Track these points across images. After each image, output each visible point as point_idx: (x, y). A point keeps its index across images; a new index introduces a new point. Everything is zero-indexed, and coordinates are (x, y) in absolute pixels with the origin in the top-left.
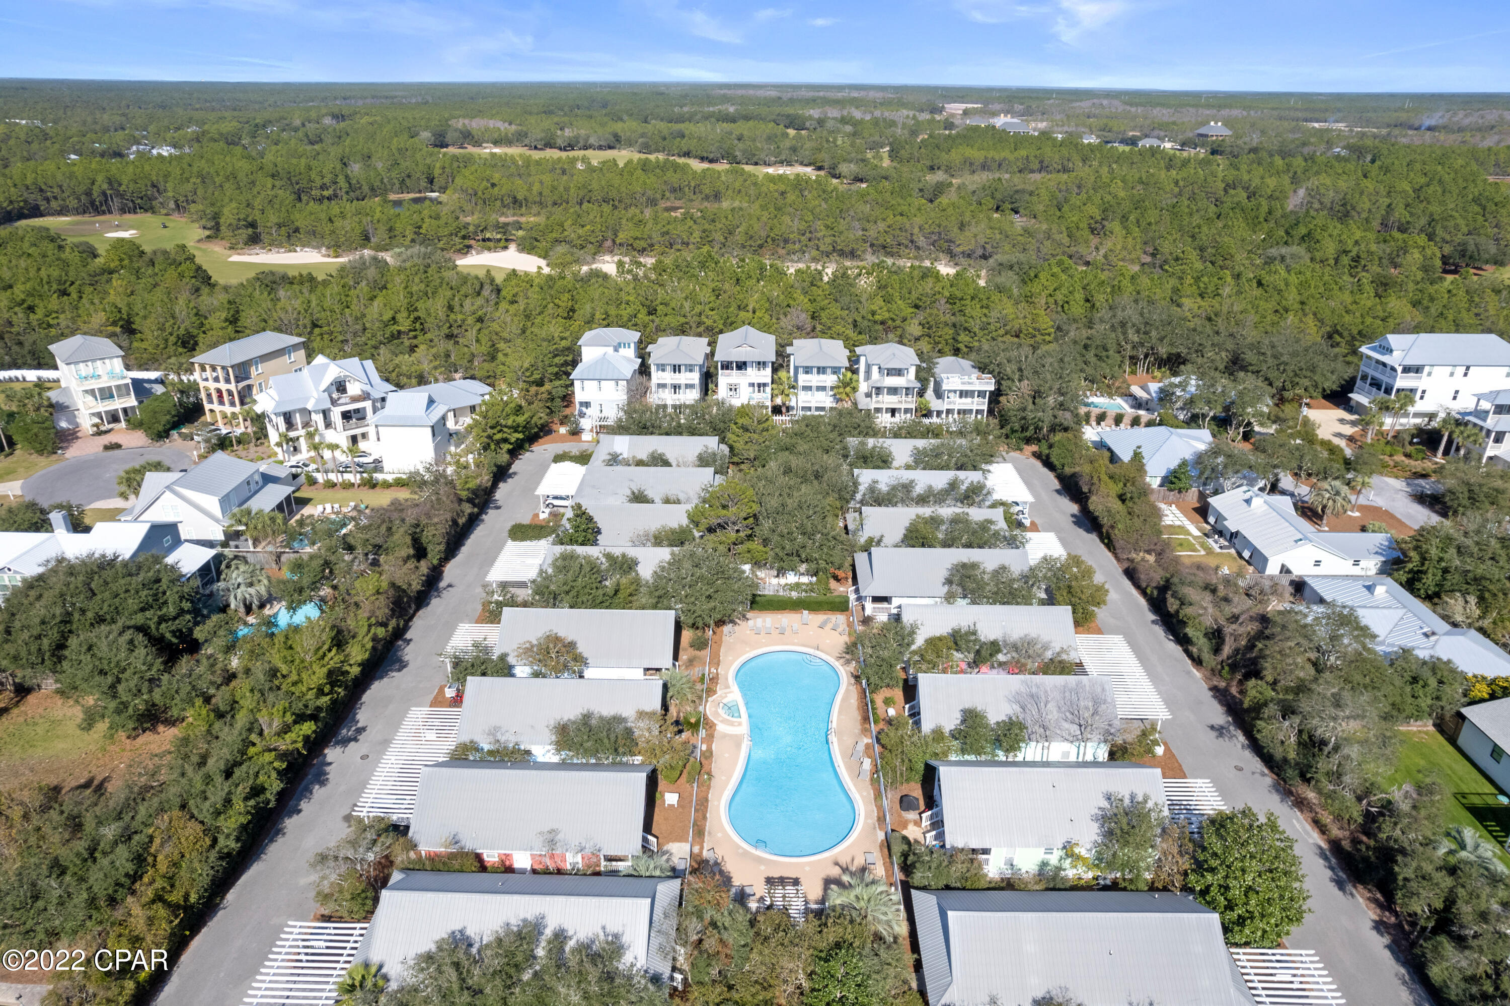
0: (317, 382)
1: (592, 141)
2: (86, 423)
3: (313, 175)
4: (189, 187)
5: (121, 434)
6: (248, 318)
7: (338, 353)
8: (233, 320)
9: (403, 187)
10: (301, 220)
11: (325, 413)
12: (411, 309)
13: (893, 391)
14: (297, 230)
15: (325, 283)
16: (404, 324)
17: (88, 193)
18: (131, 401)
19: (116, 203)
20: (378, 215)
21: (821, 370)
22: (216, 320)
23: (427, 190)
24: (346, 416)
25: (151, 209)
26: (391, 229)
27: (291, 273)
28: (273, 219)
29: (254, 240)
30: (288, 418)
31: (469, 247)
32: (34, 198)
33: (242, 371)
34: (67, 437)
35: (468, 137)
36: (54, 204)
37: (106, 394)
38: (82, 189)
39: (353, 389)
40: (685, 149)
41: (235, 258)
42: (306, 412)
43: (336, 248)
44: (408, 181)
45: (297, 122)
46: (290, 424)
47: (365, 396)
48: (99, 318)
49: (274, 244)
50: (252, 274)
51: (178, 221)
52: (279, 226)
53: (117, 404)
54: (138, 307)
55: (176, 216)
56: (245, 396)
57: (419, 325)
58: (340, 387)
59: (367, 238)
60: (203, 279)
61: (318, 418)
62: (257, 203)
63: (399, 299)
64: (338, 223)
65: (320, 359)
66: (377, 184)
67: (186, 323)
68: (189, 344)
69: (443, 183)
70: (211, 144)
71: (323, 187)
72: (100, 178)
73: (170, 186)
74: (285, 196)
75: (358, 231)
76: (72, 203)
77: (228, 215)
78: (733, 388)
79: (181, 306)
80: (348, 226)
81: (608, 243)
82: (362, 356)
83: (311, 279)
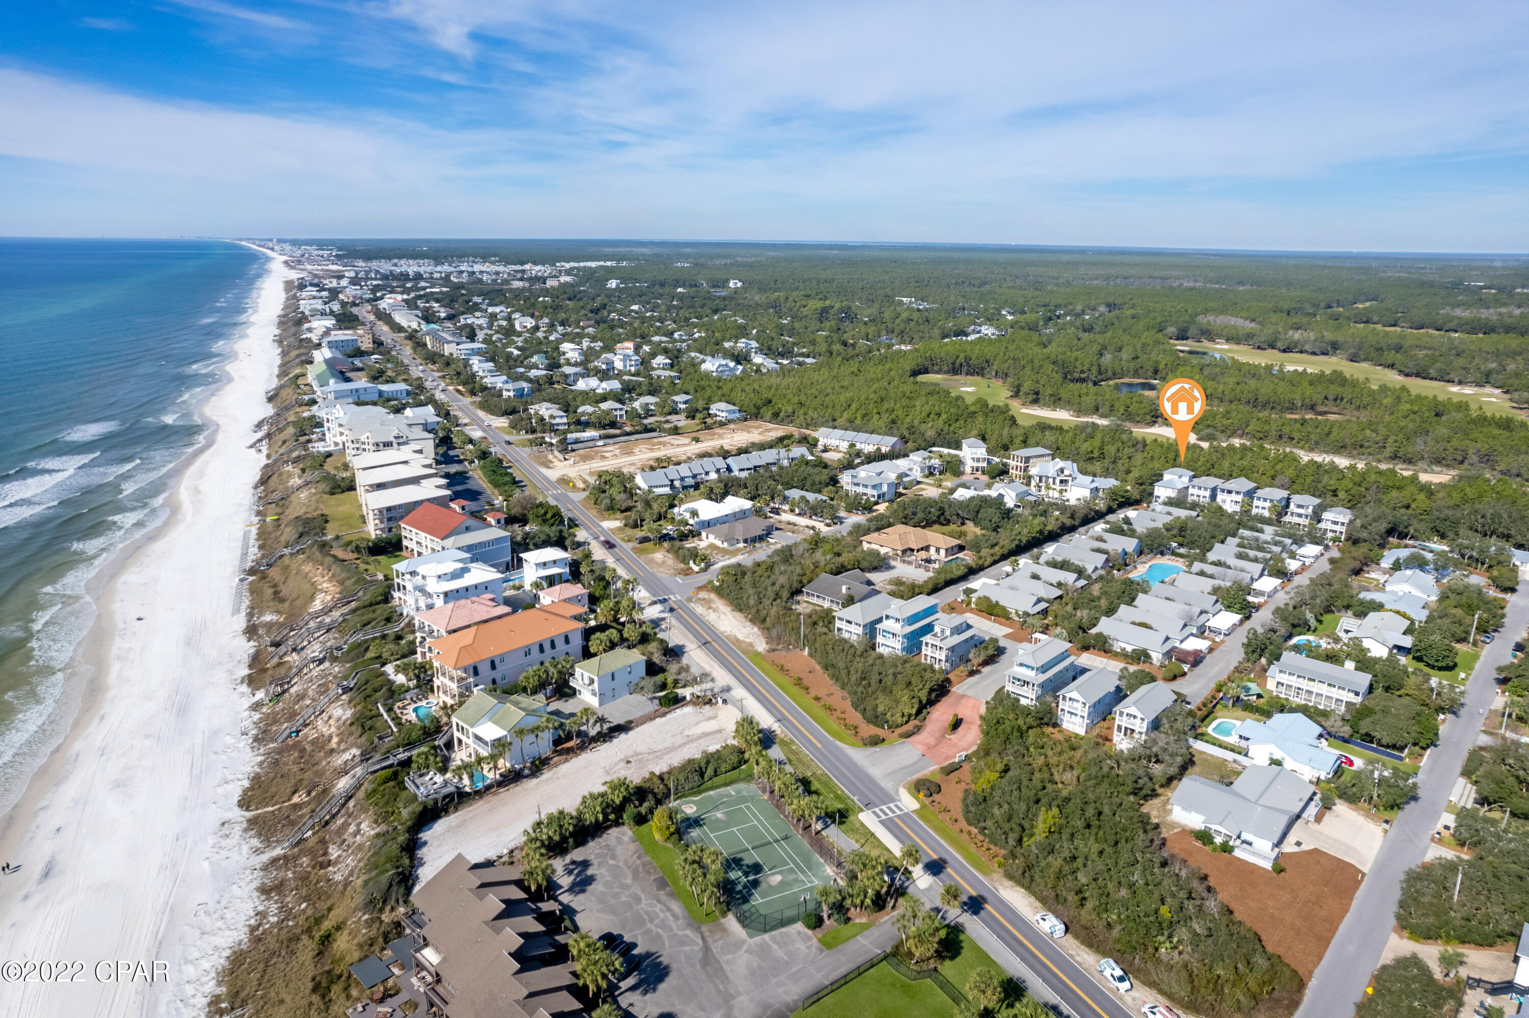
0: (1054, 467)
1: (1307, 347)
2: (968, 470)
3: (1078, 364)
4: (1006, 365)
5: (979, 474)
6: (1031, 441)
7: (1065, 458)
8: (1024, 442)
9: (1136, 374)
10: (1063, 394)
11: (1054, 479)
12: (1101, 448)
13: (1300, 515)
14: (1060, 399)
15: (1067, 431)
16: (1096, 454)
17: (953, 364)
18: (985, 464)
19: (964, 370)
20: (1107, 396)
21: (1265, 500)
22: (1018, 441)
23: (1151, 378)
24: (1061, 482)
25: (983, 375)
26: (1112, 406)
27: (1053, 424)
28: (1049, 391)
29: (1035, 401)
30: (1041, 477)
31: (1155, 422)
32: (927, 363)
33: (1027, 459)
34: (963, 473)
35: (1209, 334)
36: (936, 368)
37: (978, 460)
38: (950, 361)
39: (1066, 472)
40: (1390, 362)
41: (1024, 411)
42: (1048, 477)
43: (1079, 412)
44: (1140, 371)
45: (1079, 308)
46: (1040, 481)
47: (1070, 476)
48: (975, 432)
49: (1046, 405)
50: (1034, 422)
51: (997, 383)
52: (1051, 395)
53: (981, 464)
54: (989, 431)
55: (994, 380)
56: (1026, 469)
57: (1102, 456)
58: (1062, 470)
59: (1097, 409)
60: (1013, 420)
61: (1051, 480)
62: (1042, 382)
63: (1097, 442)
64: (1084, 398)
65: (1057, 460)
66: (1119, 370)
67: (1006, 440)
68: (1006, 448)
69: (1164, 374)
70: (1020, 331)
71: (1082, 372)
72: (962, 356)
73: (996, 363)
74: (1058, 377)
75: (1094, 403)
76: (945, 368)
77: (1027, 386)
78: (1224, 501)
79: (1005, 432)
80: (1088, 400)
81: (1240, 432)
82: (1074, 461)
83: (1061, 428)
